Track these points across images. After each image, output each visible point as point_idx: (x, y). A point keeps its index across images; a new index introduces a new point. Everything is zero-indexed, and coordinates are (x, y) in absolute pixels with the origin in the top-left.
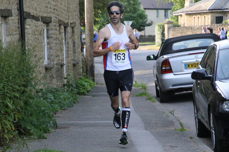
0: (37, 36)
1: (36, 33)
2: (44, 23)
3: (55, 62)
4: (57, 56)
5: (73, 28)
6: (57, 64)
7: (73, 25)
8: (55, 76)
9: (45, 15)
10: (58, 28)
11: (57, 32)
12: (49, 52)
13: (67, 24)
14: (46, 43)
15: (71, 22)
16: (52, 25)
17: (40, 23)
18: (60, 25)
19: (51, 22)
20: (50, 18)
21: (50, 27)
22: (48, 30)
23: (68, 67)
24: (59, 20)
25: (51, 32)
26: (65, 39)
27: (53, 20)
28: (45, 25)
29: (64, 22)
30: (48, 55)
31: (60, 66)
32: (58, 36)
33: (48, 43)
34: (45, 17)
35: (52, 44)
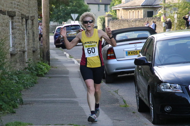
0: (4, 28)
1: (4, 25)
2: (10, 16)
3: (18, 49)
4: (20, 44)
5: (32, 20)
6: (20, 51)
7: (33, 18)
8: (18, 61)
9: (10, 10)
10: (21, 21)
11: (20, 24)
12: (13, 41)
13: (28, 17)
14: (11, 33)
15: (31, 15)
16: (16, 18)
17: (6, 17)
18: (22, 18)
19: (15, 16)
20: (15, 12)
21: (14, 20)
22: (12, 22)
23: (29, 53)
24: (21, 14)
25: (15, 24)
26: (26, 29)
27: (16, 14)
28: (10, 18)
29: (25, 16)
30: (13, 43)
31: (22, 53)
32: (21, 28)
33: (13, 34)
34: (11, 11)
35: (16, 34)
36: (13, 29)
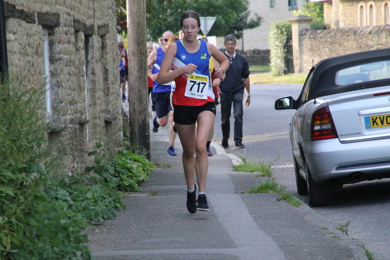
0: (30, 59)
1: (29, 50)
2: (45, 26)
3: (68, 117)
4: (71, 103)
5: (102, 37)
6: (72, 121)
7: (103, 31)
8: (68, 148)
9: (45, 9)
10: (73, 39)
11: (72, 48)
12: (55, 94)
13: (92, 26)
14: (47, 73)
15: (100, 22)
16: (60, 30)
17: (36, 28)
18: (77, 32)
19: (58, 24)
20: (57, 15)
21: (56, 37)
22: (51, 44)
24: (75, 21)
25: (58, 47)
26: (87, 62)
27: (62, 20)
28: (46, 32)
29: (85, 25)
30: (53, 101)
31: (77, 126)
32: (73, 58)
33: (53, 74)
34: (47, 13)
35: (62, 76)
36: (52, 60)
